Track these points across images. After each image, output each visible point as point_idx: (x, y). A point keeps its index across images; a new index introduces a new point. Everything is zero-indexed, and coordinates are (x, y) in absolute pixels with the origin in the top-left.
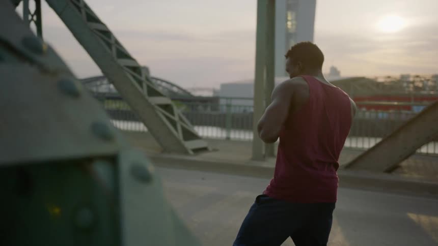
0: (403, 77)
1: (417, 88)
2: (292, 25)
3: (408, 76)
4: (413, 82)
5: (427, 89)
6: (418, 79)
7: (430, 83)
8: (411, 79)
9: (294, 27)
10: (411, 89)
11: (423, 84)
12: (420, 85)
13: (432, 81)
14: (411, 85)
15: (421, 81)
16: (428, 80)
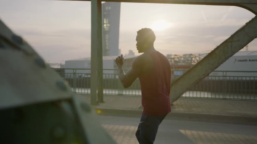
0: (168, 55)
1: (176, 62)
2: (106, 26)
3: (171, 55)
4: (174, 58)
5: (181, 62)
6: (176, 57)
7: (182, 59)
8: (173, 57)
9: (108, 27)
10: (173, 62)
11: (179, 59)
12: (177, 60)
13: (184, 58)
14: (173, 60)
15: (178, 58)
16: (181, 57)
